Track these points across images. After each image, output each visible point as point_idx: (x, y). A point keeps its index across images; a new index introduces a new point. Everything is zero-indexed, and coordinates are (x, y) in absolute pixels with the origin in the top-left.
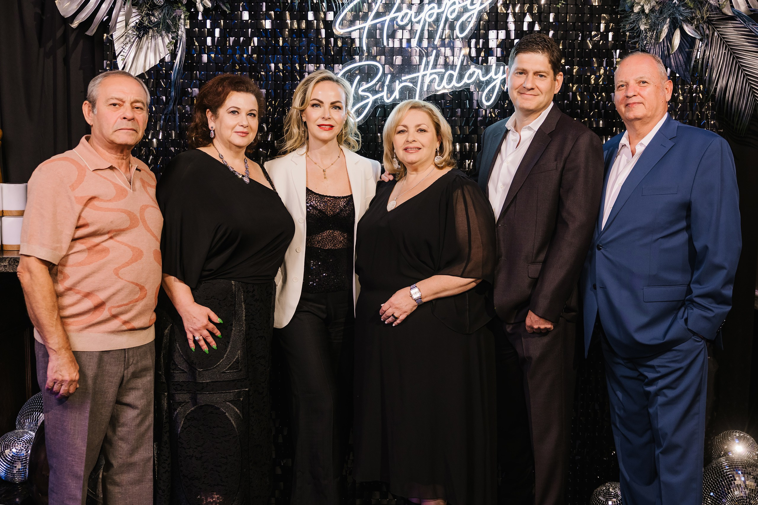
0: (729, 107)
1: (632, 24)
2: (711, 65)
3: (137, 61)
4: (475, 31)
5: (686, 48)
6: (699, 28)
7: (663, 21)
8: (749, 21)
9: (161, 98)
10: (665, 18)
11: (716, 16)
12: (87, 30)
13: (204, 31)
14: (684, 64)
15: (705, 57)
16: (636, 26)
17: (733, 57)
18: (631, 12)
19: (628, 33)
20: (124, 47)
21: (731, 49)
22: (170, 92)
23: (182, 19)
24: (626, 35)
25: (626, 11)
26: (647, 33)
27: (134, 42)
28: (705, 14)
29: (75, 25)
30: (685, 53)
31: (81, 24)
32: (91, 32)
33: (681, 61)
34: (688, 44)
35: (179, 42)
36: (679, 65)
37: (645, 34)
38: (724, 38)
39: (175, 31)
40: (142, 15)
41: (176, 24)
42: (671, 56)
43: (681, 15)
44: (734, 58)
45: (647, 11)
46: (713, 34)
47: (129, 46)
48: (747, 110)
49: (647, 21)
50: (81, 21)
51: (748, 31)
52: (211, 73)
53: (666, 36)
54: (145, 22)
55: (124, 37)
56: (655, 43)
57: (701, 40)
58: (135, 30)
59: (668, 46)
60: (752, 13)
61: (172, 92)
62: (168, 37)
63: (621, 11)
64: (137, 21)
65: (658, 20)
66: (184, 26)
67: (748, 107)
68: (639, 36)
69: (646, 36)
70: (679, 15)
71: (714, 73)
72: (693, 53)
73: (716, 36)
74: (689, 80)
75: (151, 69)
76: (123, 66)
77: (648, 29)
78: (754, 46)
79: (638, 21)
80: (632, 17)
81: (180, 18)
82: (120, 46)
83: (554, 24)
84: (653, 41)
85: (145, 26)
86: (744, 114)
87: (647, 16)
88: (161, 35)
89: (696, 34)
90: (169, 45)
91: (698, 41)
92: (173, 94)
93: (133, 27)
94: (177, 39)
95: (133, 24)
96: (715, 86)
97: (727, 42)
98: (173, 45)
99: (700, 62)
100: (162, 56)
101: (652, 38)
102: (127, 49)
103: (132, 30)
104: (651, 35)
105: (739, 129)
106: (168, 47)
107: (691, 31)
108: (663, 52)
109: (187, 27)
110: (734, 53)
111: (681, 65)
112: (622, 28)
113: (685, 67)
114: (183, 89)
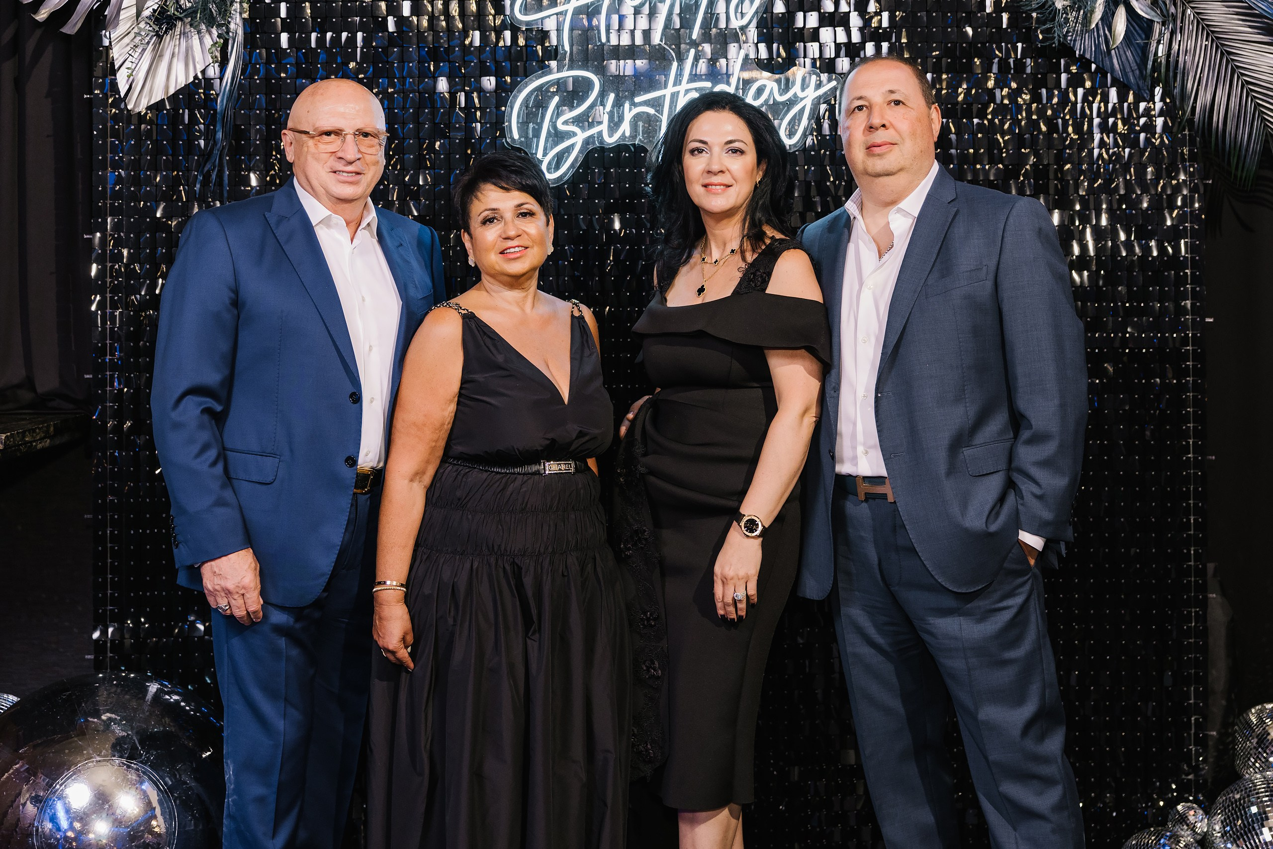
0: (1220, 141)
2: (1182, 66)
3: (154, 77)
4: (764, 13)
5: (1138, 38)
6: (1158, 4)
9: (196, 143)
12: (65, 22)
13: (275, 22)
14: (1136, 67)
15: (1172, 52)
16: (1047, 1)
17: (1222, 52)
19: (1034, 15)
20: (130, 53)
21: (1218, 38)
22: (215, 132)
24: (1032, 17)
26: (1067, 14)
27: (148, 43)
29: (42, 15)
30: (1136, 46)
31: (52, 15)
32: (72, 27)
33: (1131, 62)
34: (1140, 32)
35: (230, 42)
36: (1128, 70)
37: (1064, 15)
38: (1203, 20)
39: (222, 25)
41: (226, 11)
42: (1113, 52)
44: (1222, 54)
46: (1184, 13)
47: (140, 51)
48: (1252, 145)
50: (54, 8)
51: (1246, 6)
52: (289, 96)
53: (1102, 19)
54: (170, 9)
55: (132, 35)
56: (1082, 31)
57: (1164, 23)
58: (151, 23)
59: (1105, 35)
61: (218, 131)
62: (210, 33)
64: (155, 7)
66: (241, 14)
67: (1253, 138)
68: (1053, 19)
69: (1067, 20)
71: (1189, 81)
72: (1150, 47)
73: (1189, 18)
74: (1146, 93)
75: (177, 93)
76: (127, 87)
77: (1070, 6)
78: (1259, 34)
82: (123, 51)
84: (1079, 27)
85: (170, 16)
86: (1247, 150)
88: (199, 32)
89: (1153, 13)
90: (214, 49)
91: (1157, 28)
92: (220, 135)
93: (149, 18)
94: (227, 37)
95: (147, 13)
96: (1193, 103)
97: (1208, 26)
98: (219, 49)
99: (1163, 61)
100: (200, 68)
101: (1077, 21)
102: (135, 56)
103: (147, 23)
104: (1075, 17)
105: (1241, 177)
106: (211, 51)
107: (1144, 9)
108: (1098, 46)
109: (246, 15)
110: (1223, 45)
111: (1131, 67)
112: (1024, 6)
113: (1137, 72)
114: (237, 127)
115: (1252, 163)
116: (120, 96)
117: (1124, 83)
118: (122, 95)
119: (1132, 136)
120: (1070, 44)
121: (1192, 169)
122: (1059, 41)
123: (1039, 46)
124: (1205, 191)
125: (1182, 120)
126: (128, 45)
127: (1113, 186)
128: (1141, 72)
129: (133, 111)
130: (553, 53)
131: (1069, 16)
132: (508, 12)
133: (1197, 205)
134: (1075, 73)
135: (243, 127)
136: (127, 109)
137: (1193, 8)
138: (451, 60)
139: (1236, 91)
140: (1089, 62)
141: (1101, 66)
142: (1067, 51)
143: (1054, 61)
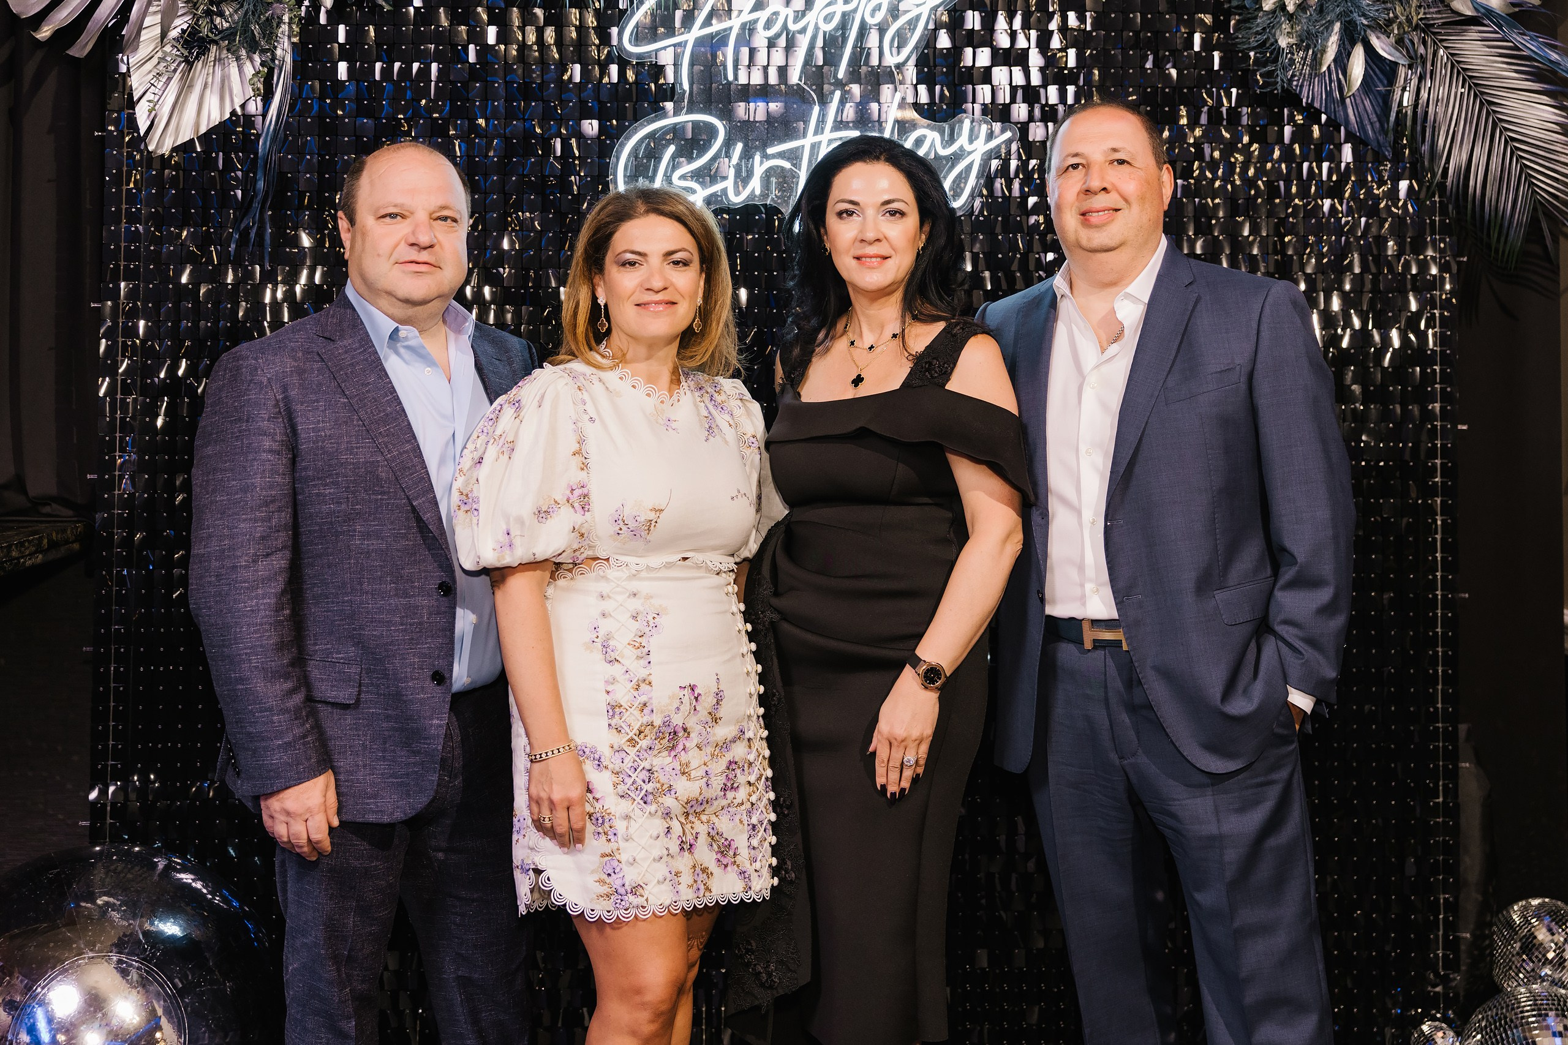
0: (1477, 208)
1: (1260, 34)
2: (1433, 116)
3: (181, 111)
4: (924, 49)
5: (1379, 83)
6: (1403, 43)
7: (1327, 28)
8: (1511, 26)
9: (232, 193)
10: (1331, 23)
11: (1440, 16)
12: (71, 43)
13: (332, 48)
14: (1376, 119)
15: (1420, 102)
16: (1268, 38)
17: (1481, 102)
18: (1256, 10)
19: (1252, 54)
20: (152, 82)
21: (1476, 85)
22: (255, 181)
23: (284, 23)
24: (1249, 57)
25: (1247, 9)
26: (1293, 54)
27: (175, 71)
28: (1413, 14)
29: (45, 33)
30: (1376, 93)
31: (58, 34)
32: (82, 48)
33: (1369, 112)
34: (1381, 76)
35: (276, 72)
36: (1366, 122)
37: (1289, 56)
38: (1459, 62)
39: (267, 51)
40: (195, 14)
41: (272, 33)
42: (1348, 101)
43: (1364, 15)
44: (1481, 104)
45: (1291, 8)
46: (1435, 54)
47: (164, 80)
48: (1517, 214)
49: (1292, 28)
50: (58, 23)
51: (1510, 46)
52: (346, 139)
53: (1335, 60)
54: (202, 29)
55: (155, 60)
56: (1310, 74)
57: (1410, 67)
58: (179, 47)
59: (1339, 80)
60: (1517, 9)
61: (259, 179)
62: (252, 61)
63: (1237, 7)
64: (185, 26)
65: (1315, 26)
66: (289, 37)
67: (1519, 205)
68: (1276, 60)
69: (1292, 62)
70: (1359, 16)
71: (1441, 136)
72: (1393, 96)
73: (1442, 60)
74: (1387, 152)
75: (210, 132)
76: (148, 123)
77: (1296, 44)
78: (1527, 80)
79: (1273, 27)
80: (1261, 21)
81: (280, 21)
82: (143, 79)
83: (1094, 34)
84: (1307, 70)
85: (202, 38)
86: (1511, 221)
87: (1290, 17)
88: (238, 59)
89: (1398, 54)
90: (256, 79)
91: (1402, 72)
92: (261, 184)
93: (176, 39)
94: (272, 66)
95: (174, 33)
96: (1445, 164)
97: (1465, 70)
98: (262, 79)
99: (1409, 112)
100: (238, 102)
101: (1304, 63)
102: (159, 87)
103: (173, 46)
104: (1302, 58)
105: (1504, 252)
106: (252, 82)
107: (1387, 49)
108: (1329, 94)
109: (295, 40)
110: (1483, 93)
111: (1370, 119)
112: (1240, 44)
113: (1377, 125)
114: (282, 175)
115: (1516, 237)
116: (139, 134)
117: (1361, 139)
118: (142, 133)
119: (1370, 203)
120: (1295, 90)
121: (1442, 245)
122: (1283, 87)
123: (1258, 92)
124: (1459, 270)
125: (1431, 183)
126: (150, 71)
127: (1345, 263)
128: (1382, 125)
129: (155, 153)
130: (670, 93)
131: (1296, 56)
132: (615, 42)
133: (1448, 287)
134: (1302, 124)
135: (289, 175)
136: (148, 151)
137: (1446, 48)
138: (545, 99)
139: (1499, 148)
140: (1319, 113)
141: (1333, 117)
142: (1292, 99)
143: (1276, 110)
